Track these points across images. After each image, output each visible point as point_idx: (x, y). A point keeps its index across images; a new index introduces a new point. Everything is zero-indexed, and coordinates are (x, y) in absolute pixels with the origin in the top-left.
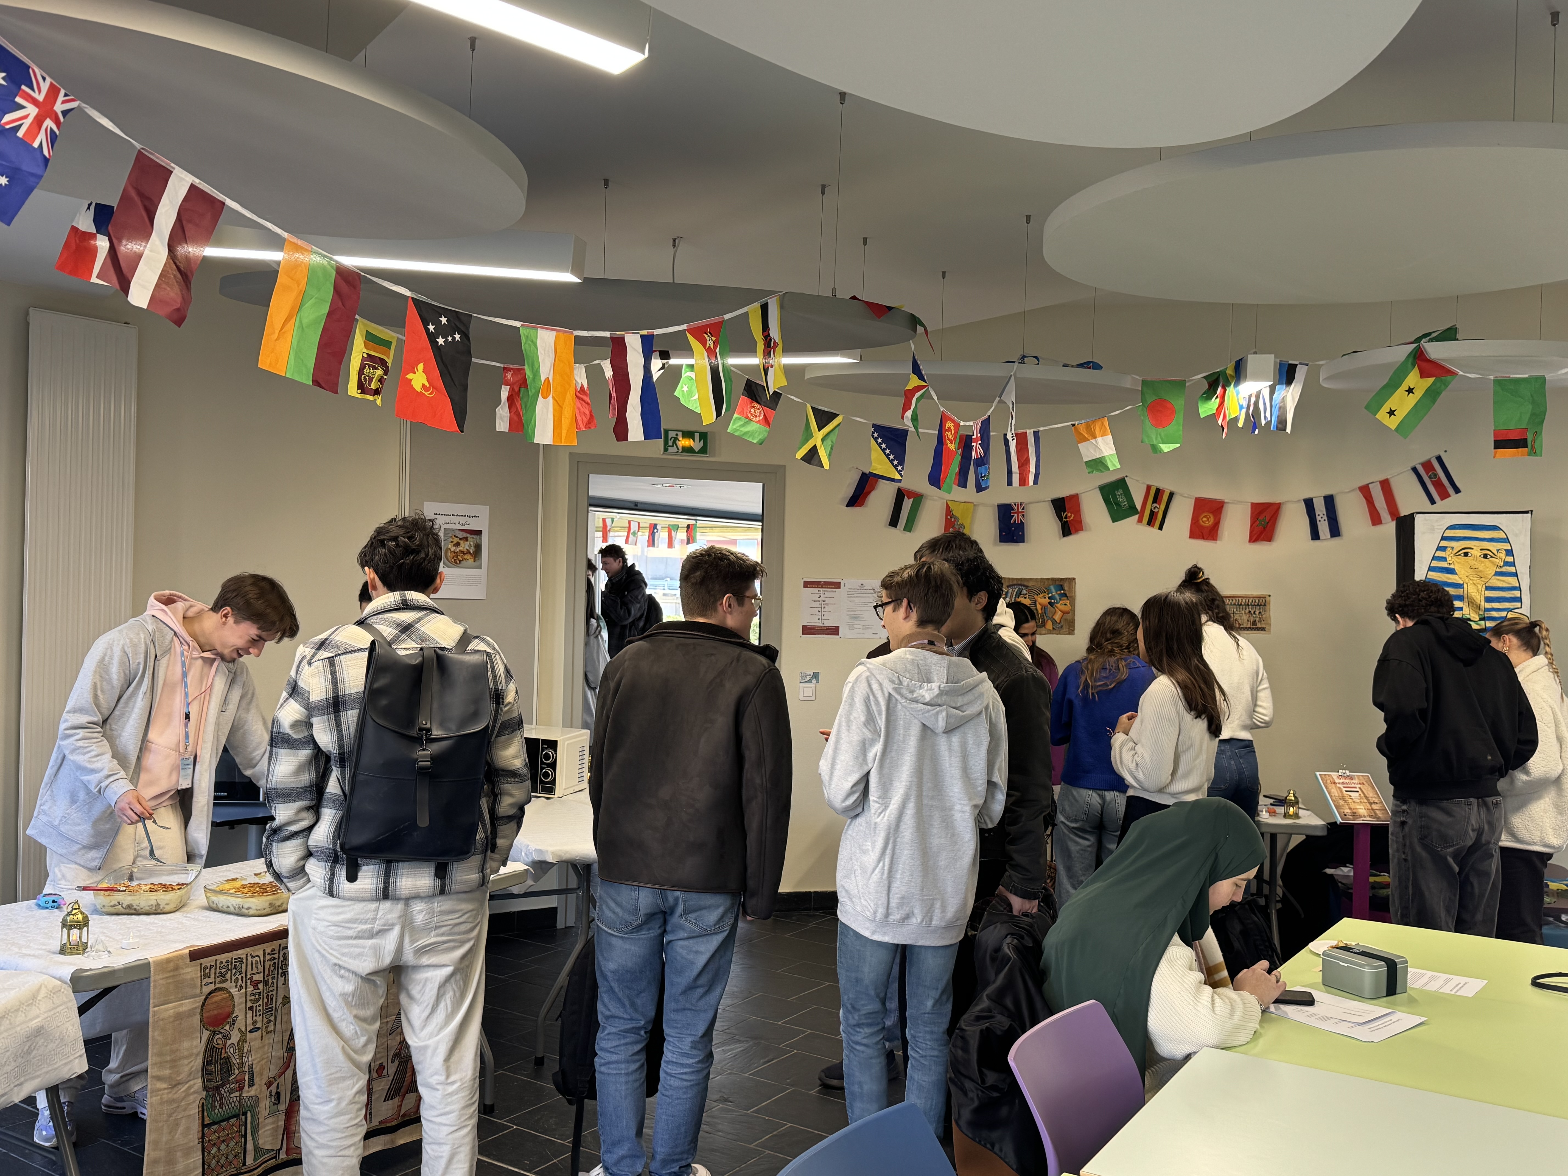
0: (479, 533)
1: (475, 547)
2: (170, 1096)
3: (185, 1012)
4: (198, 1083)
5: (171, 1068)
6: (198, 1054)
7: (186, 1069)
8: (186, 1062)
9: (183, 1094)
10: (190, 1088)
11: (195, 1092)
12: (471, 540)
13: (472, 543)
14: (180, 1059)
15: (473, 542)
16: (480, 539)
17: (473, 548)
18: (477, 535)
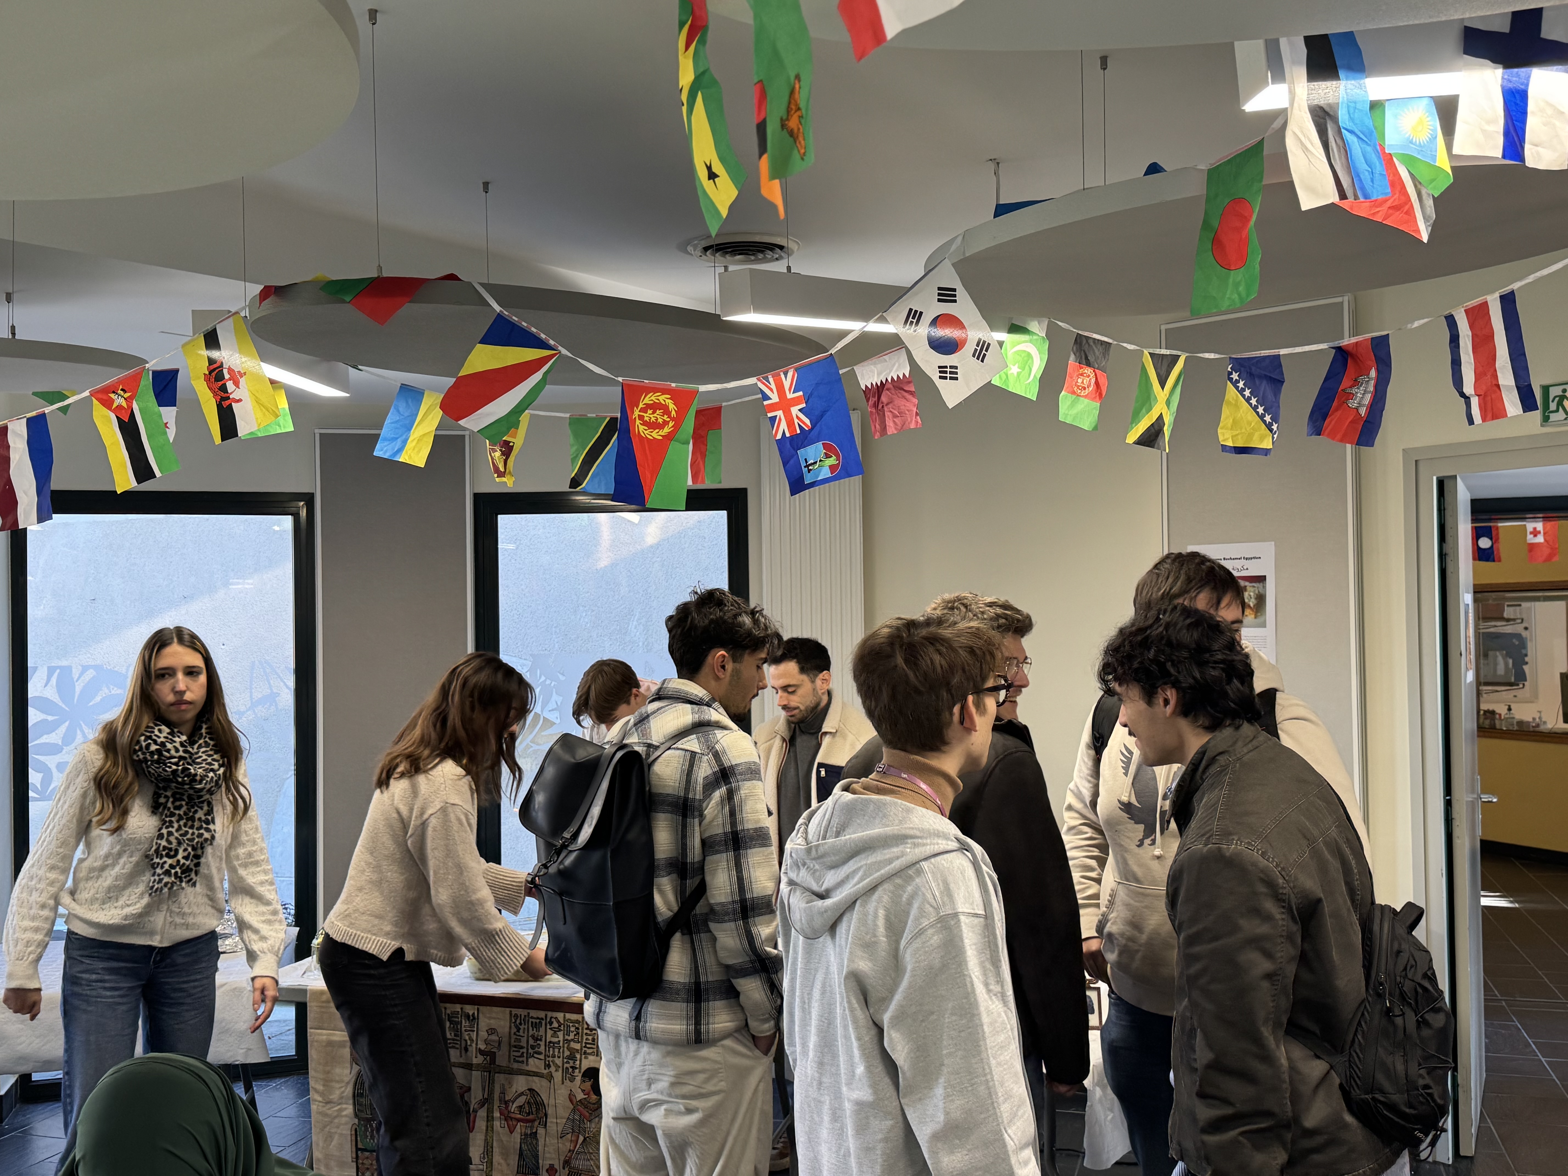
0: (1262, 579)
1: (1256, 599)
2: (324, 1109)
3: (335, 1042)
4: (349, 1109)
5: (324, 1085)
6: (348, 1083)
7: (338, 1092)
8: (338, 1085)
9: (335, 1114)
10: (341, 1110)
11: (346, 1116)
12: (1252, 589)
13: (1252, 594)
14: (332, 1081)
15: (1254, 592)
16: (1264, 587)
17: (1253, 600)
18: (1259, 582)
